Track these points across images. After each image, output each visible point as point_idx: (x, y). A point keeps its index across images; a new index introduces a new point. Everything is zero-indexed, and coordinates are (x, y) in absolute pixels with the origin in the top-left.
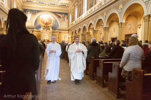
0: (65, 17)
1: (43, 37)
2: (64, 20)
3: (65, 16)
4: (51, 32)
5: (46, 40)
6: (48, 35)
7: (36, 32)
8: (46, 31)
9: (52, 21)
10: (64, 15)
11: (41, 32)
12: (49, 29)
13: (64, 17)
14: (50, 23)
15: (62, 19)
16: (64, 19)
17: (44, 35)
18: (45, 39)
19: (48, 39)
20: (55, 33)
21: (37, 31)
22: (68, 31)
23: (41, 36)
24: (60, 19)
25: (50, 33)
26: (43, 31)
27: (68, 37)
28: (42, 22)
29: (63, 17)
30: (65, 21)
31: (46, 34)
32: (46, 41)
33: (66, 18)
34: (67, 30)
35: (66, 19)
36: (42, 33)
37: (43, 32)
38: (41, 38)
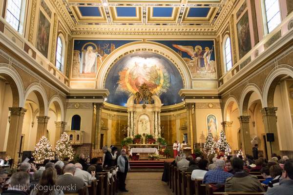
0: (205, 54)
1: (135, 128)
2: (203, 65)
3: (204, 49)
4: (157, 110)
5: (144, 134)
6: (150, 121)
7: (116, 113)
8: (144, 107)
9: (160, 80)
10: (201, 48)
11: (128, 111)
12: (153, 102)
13: (202, 54)
14: (155, 86)
15: (195, 59)
16: (202, 59)
17: (138, 121)
18: (141, 133)
19: (148, 132)
20: (172, 113)
21: (118, 111)
22: (218, 101)
23: (129, 124)
24: (186, 61)
25: (155, 112)
26: (134, 107)
27: (219, 121)
28: (131, 85)
29: (196, 55)
30: (207, 67)
31: (142, 117)
32: (144, 138)
33: (209, 57)
34: (215, 98)
35: (207, 59)
36: (132, 114)
37: (134, 112)
38: (128, 129)
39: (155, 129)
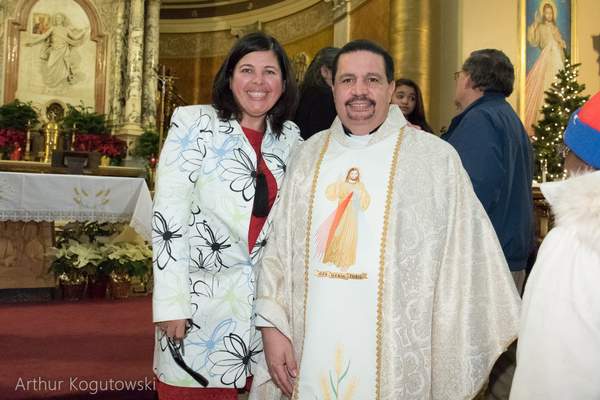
18: (34, 96)
20: (219, 23)
39: (125, 81)
